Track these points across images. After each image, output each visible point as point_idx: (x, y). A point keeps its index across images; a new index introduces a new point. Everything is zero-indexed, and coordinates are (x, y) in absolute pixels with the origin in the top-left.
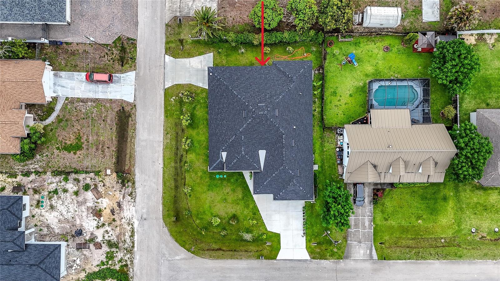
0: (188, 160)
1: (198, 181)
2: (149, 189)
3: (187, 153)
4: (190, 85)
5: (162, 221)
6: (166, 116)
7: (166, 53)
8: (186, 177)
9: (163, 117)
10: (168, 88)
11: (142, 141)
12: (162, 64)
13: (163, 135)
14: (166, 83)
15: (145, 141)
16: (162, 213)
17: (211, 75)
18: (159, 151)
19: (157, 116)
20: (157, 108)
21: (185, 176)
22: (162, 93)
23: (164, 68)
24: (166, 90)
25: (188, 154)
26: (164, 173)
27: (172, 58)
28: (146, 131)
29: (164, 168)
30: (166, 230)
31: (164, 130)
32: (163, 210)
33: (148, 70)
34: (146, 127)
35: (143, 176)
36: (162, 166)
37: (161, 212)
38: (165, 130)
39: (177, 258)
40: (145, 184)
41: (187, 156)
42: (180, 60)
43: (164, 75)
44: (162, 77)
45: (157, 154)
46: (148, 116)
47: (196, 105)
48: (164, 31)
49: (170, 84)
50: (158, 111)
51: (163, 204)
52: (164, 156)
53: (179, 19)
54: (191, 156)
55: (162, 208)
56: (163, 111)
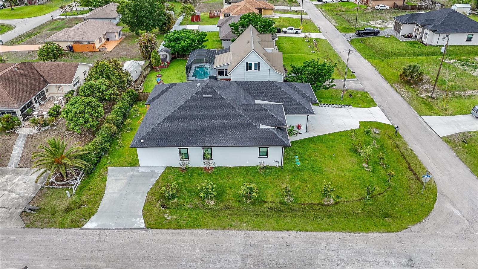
0: (277, 200)
1: (310, 185)
2: (344, 253)
3: (266, 202)
4: (151, 193)
5: (400, 234)
6: (198, 227)
7: (79, 227)
8: (306, 202)
9: (199, 231)
10: (146, 223)
11: (245, 263)
12: (98, 232)
13: (234, 231)
14: (135, 226)
15: (244, 257)
16: (384, 232)
17: (144, 141)
18: (264, 237)
19: (196, 239)
20: (180, 239)
21: (307, 204)
22: (152, 232)
23: (108, 229)
24: (149, 226)
25: (266, 200)
26: (307, 230)
27: (93, 218)
28: (224, 256)
29: (297, 230)
30: (414, 228)
31: (223, 230)
32: (378, 232)
33: (99, 254)
34: (215, 257)
35: (318, 262)
36: (293, 234)
37: (384, 234)
38: (224, 228)
39: (457, 212)
40: (335, 259)
41: (271, 202)
42: (103, 206)
43: (120, 229)
44: (122, 232)
45: (271, 240)
46: (194, 253)
47: (186, 189)
48: (37, 230)
49: (140, 219)
50: (186, 237)
51: (367, 231)
52: (274, 230)
53: (28, 210)
54: (269, 196)
55: (375, 234)
56: (188, 230)
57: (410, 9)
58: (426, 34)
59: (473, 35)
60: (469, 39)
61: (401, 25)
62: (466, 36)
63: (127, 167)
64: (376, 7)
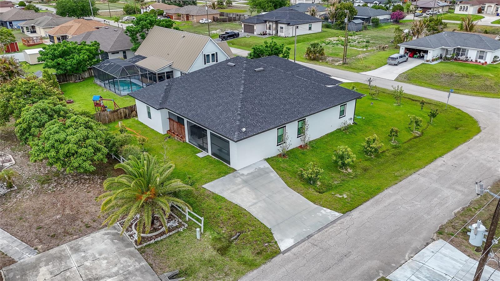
7: (277, 252)
10: (335, 210)
12: (306, 244)
14: (331, 218)
23: (310, 236)
24: (344, 210)
27: (277, 236)
33: (351, 258)
43: (323, 228)
44: (330, 230)
49: (324, 210)
57: (227, 20)
58: (282, 28)
59: (311, 24)
60: (310, 28)
61: (254, 26)
62: (307, 26)
63: (224, 177)
64: (201, 21)
